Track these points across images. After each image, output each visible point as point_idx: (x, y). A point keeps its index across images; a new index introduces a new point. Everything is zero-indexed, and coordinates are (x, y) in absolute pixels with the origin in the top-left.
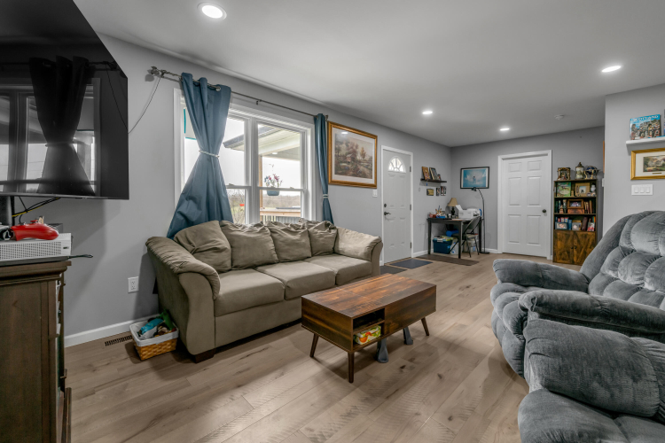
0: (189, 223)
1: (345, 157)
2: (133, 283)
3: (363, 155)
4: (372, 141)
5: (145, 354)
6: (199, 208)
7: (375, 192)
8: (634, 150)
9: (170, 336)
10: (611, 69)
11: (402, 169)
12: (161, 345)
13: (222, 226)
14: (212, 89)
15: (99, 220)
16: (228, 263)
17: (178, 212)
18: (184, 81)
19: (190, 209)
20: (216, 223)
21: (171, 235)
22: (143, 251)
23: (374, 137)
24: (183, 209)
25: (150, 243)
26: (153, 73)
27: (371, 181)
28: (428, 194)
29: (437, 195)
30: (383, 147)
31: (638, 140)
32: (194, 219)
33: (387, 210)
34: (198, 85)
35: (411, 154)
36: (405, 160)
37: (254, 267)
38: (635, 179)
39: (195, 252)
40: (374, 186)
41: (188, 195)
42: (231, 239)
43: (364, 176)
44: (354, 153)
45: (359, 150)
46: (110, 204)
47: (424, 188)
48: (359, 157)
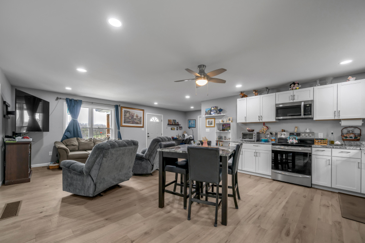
0: (67, 138)
1: (128, 118)
2: (51, 153)
3: (137, 116)
4: (142, 112)
5: (51, 168)
6: (71, 134)
7: (143, 129)
8: (207, 118)
9: (57, 164)
10: (188, 97)
11: (158, 121)
12: (55, 166)
13: (77, 139)
14: (76, 101)
15: (42, 137)
16: (77, 149)
17: (64, 135)
18: (67, 100)
19: (68, 134)
20: (76, 138)
21: (62, 141)
22: (53, 145)
23: (143, 110)
24: (66, 134)
25: (56, 143)
26: (57, 99)
27: (142, 125)
28: (171, 129)
29: (177, 130)
30: (147, 113)
31: (206, 116)
32: (69, 137)
33: (149, 135)
34: (71, 100)
35: (162, 115)
36: (159, 117)
37: (86, 150)
38: (207, 127)
39: (66, 146)
40: (143, 127)
41: (68, 130)
42: (79, 143)
43: (137, 123)
44: (133, 116)
45: (135, 115)
46: (45, 133)
47: (170, 128)
48: (135, 117)
